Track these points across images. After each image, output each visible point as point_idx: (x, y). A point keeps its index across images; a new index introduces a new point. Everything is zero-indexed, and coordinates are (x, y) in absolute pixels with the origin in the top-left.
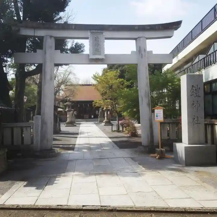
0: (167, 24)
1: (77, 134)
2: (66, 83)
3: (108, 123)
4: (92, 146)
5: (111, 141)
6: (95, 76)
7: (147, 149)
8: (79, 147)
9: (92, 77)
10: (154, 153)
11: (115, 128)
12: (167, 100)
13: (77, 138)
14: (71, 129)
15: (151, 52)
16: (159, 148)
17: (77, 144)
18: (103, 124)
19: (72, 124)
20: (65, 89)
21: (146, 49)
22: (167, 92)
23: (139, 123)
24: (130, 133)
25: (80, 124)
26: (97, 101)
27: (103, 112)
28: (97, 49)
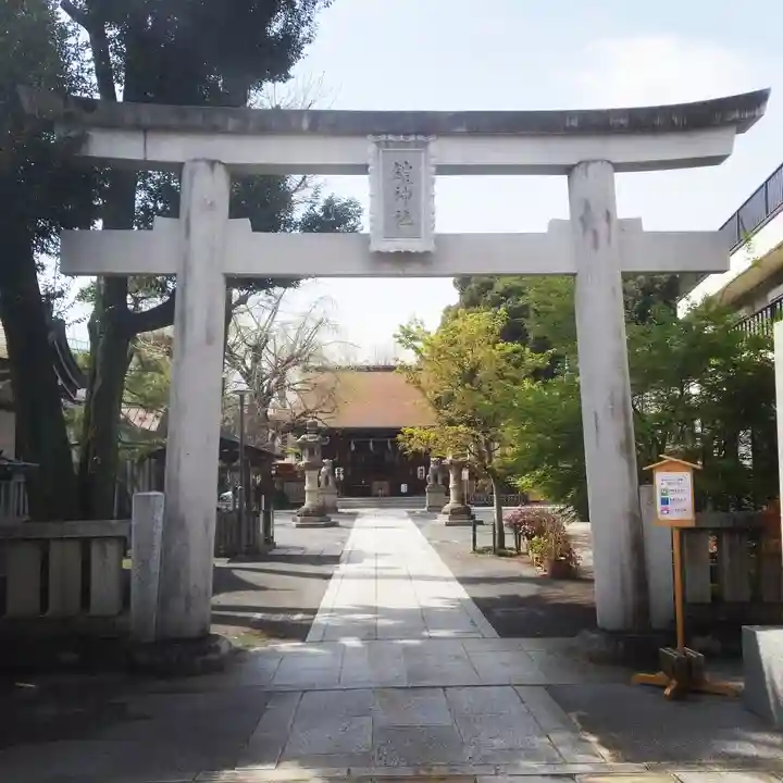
0: (704, 104)
1: (335, 560)
2: (307, 360)
3: (463, 516)
4: (382, 622)
5: (467, 596)
6: (407, 333)
7: (621, 645)
8: (331, 623)
9: (395, 336)
10: (654, 669)
11: (486, 539)
12: (699, 430)
13: (328, 577)
14: (315, 540)
15: (638, 221)
16: (674, 646)
17: (325, 610)
18: (443, 519)
19: (322, 516)
20: (303, 382)
21: (611, 211)
22: (700, 396)
23: (585, 518)
24: (545, 561)
25: (354, 516)
26: (416, 432)
27: (444, 470)
28: (402, 214)
